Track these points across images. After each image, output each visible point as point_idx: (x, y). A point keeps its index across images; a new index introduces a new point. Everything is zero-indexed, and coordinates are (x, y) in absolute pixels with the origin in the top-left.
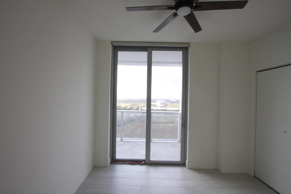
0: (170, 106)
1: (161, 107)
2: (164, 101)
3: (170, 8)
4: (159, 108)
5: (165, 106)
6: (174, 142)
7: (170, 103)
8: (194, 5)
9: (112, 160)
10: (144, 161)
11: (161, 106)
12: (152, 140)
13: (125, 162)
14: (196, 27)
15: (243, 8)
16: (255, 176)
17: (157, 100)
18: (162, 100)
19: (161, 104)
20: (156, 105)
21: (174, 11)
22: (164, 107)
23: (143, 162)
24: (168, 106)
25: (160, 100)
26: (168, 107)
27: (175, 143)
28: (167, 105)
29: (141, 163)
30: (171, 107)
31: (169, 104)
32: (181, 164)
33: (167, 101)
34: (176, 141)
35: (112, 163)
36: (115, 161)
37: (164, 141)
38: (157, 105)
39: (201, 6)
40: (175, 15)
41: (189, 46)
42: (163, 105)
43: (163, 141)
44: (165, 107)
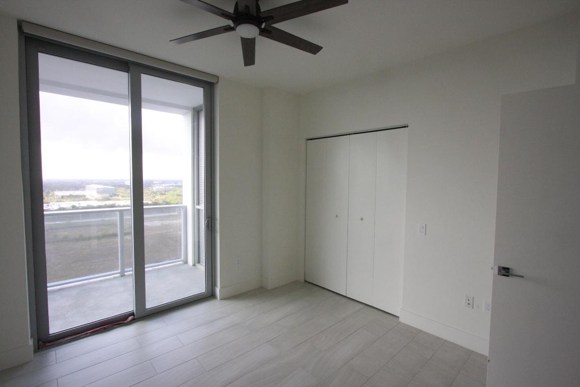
0: (122, 197)
1: (98, 200)
2: (105, 184)
3: (225, 15)
4: (96, 204)
5: (111, 197)
6: (174, 265)
7: (124, 189)
8: (263, 26)
9: (40, 342)
10: (132, 314)
11: (100, 198)
12: (127, 272)
13: (82, 332)
14: (249, 58)
15: (315, 54)
16: (305, 281)
17: (88, 184)
18: (99, 183)
19: (99, 192)
20: (85, 196)
21: (231, 23)
22: (108, 199)
23: (130, 318)
24: (120, 197)
25: (96, 184)
26: (119, 200)
27: (177, 265)
28: (115, 195)
29: (126, 322)
30: (125, 200)
31: (122, 193)
32: (209, 296)
33: (114, 186)
34: (179, 263)
35: (39, 348)
36: (50, 342)
37: (154, 268)
38: (88, 196)
39: (271, 32)
40: (228, 29)
41: (217, 82)
42: (107, 195)
43: (151, 268)
44: (110, 200)
